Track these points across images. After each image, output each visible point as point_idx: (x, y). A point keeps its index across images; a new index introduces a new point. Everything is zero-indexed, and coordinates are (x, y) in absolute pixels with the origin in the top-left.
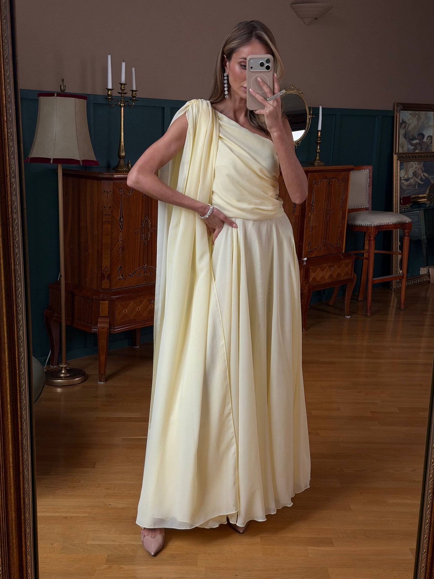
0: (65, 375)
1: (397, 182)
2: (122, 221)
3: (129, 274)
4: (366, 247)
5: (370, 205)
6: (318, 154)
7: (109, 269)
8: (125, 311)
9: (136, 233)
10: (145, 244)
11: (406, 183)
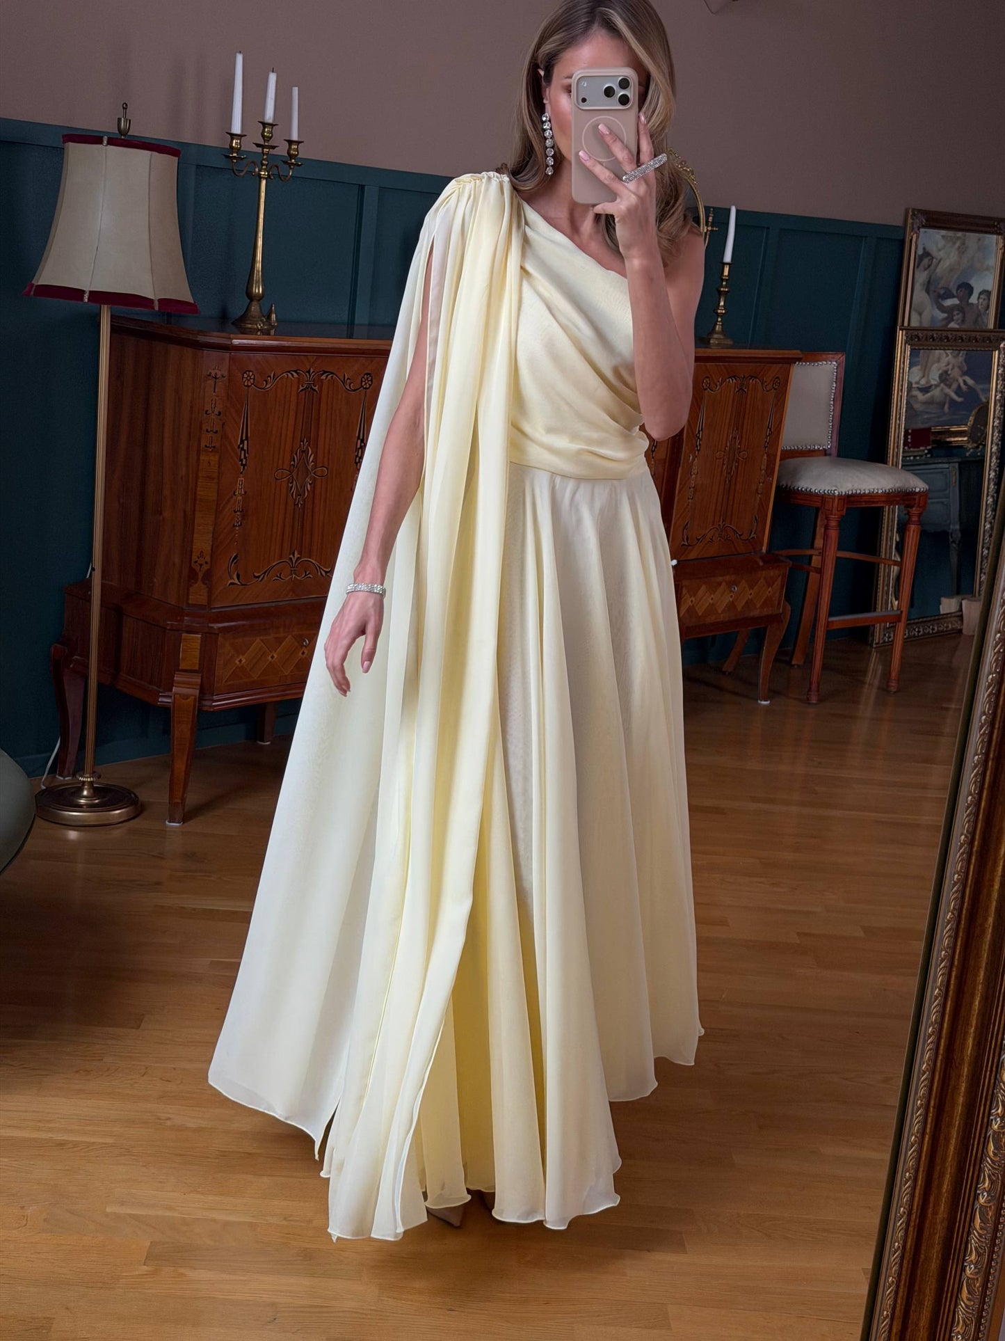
0: (89, 802)
2: (245, 448)
3: (257, 575)
4: (819, 543)
5: (835, 444)
6: (719, 319)
7: (208, 559)
8: (240, 661)
9: (277, 479)
10: (298, 504)
11: (921, 397)
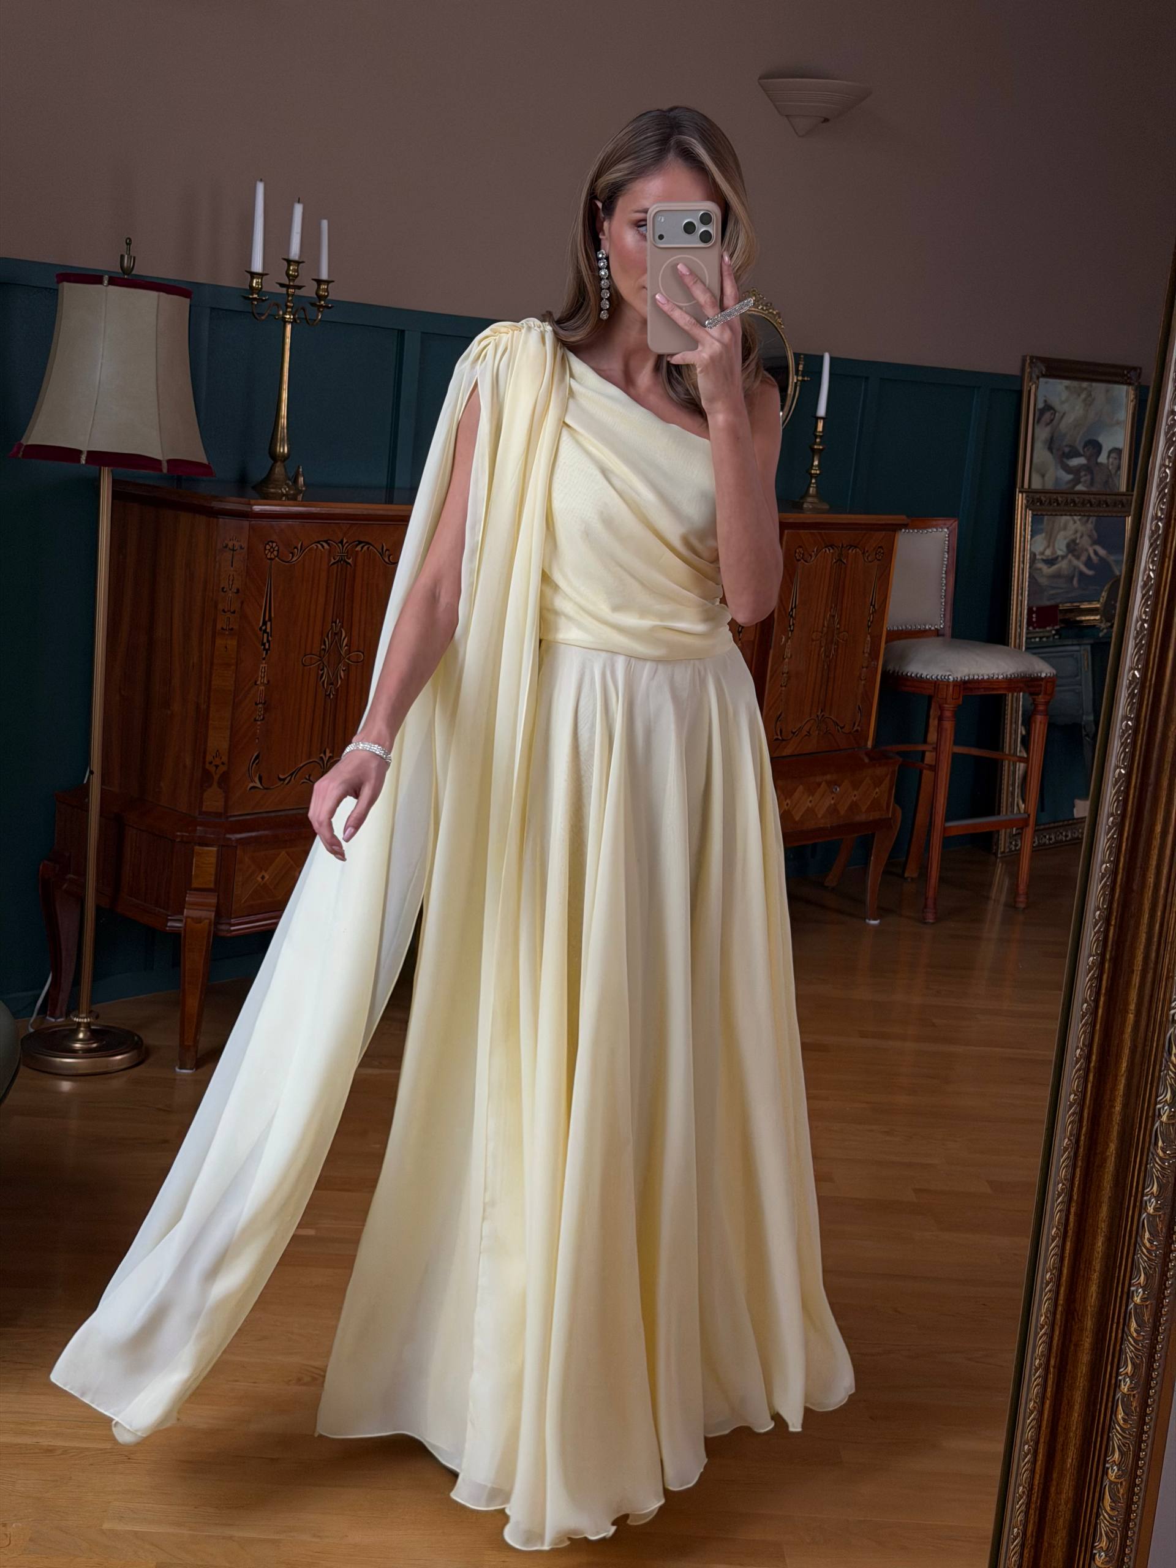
0: (85, 1046)
1: (1022, 565)
2: (268, 630)
3: (282, 777)
4: (932, 737)
5: (949, 624)
6: (813, 481)
7: (225, 759)
8: (263, 878)
9: (305, 666)
10: (329, 695)
11: (1047, 570)
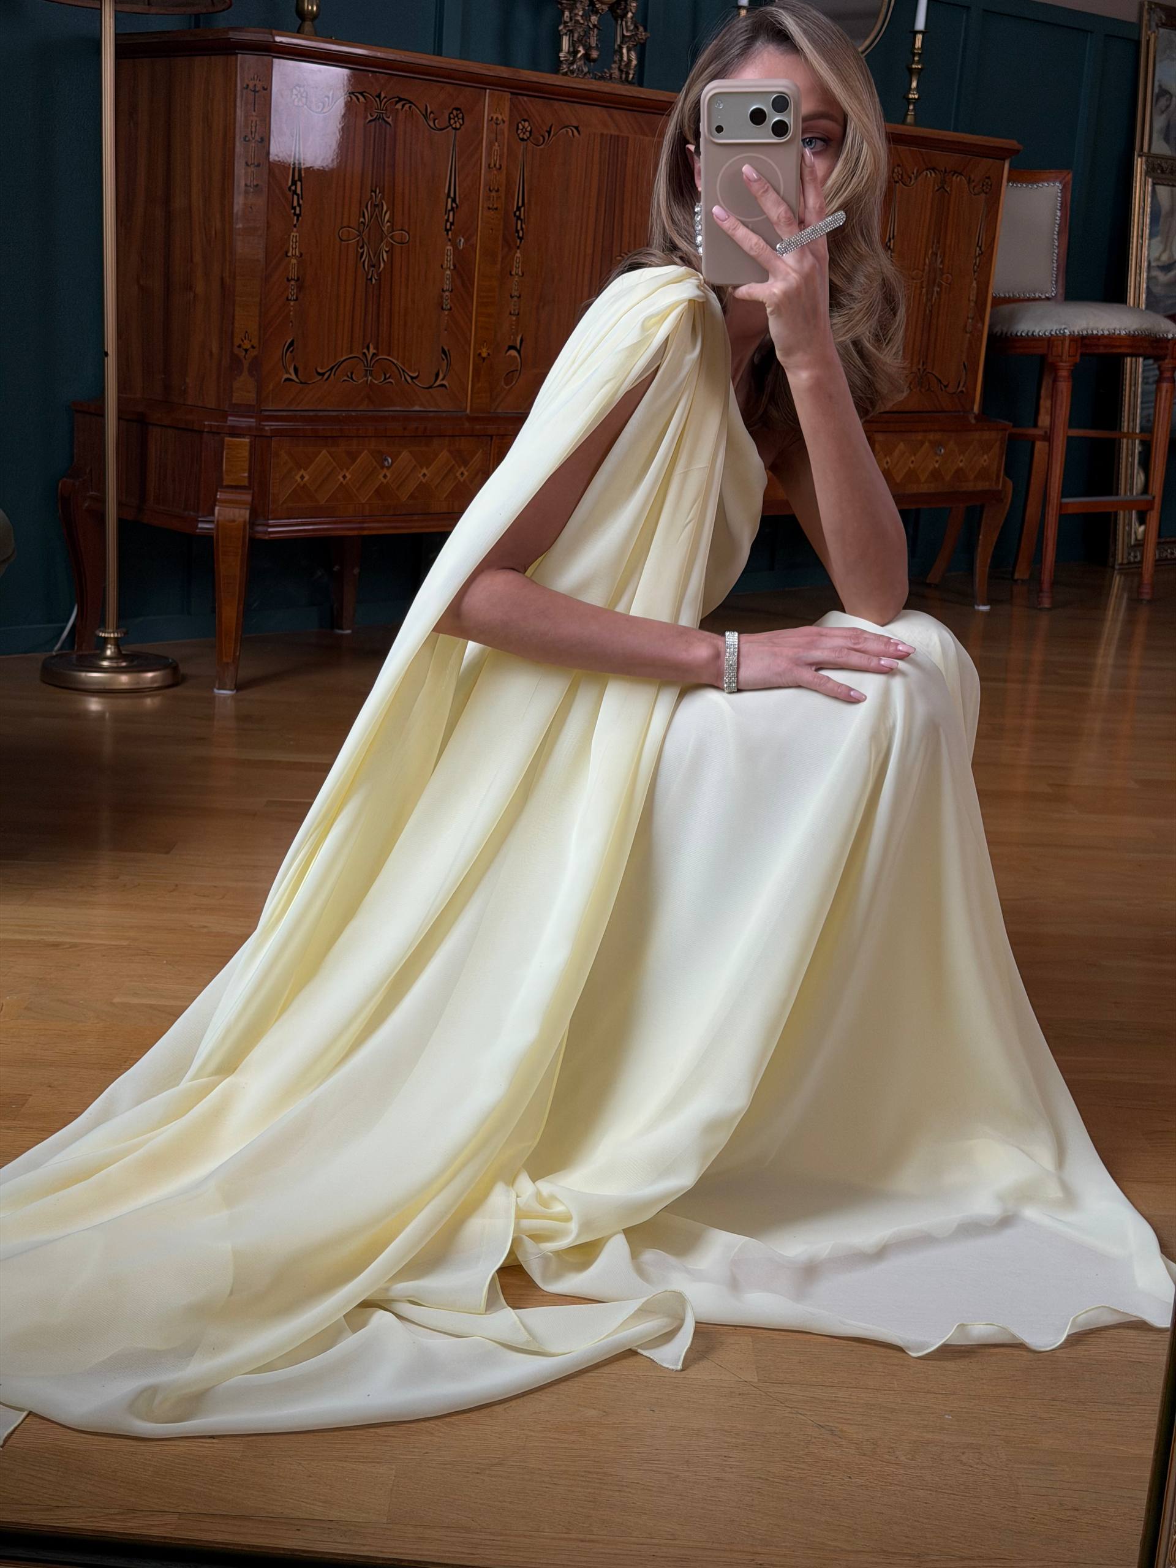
0: (115, 665)
1: (1140, 241)
2: (299, 191)
3: (320, 370)
4: (1044, 420)
5: (1061, 291)
6: (911, 107)
7: (255, 342)
8: (302, 477)
9: (341, 240)
10: (371, 279)
